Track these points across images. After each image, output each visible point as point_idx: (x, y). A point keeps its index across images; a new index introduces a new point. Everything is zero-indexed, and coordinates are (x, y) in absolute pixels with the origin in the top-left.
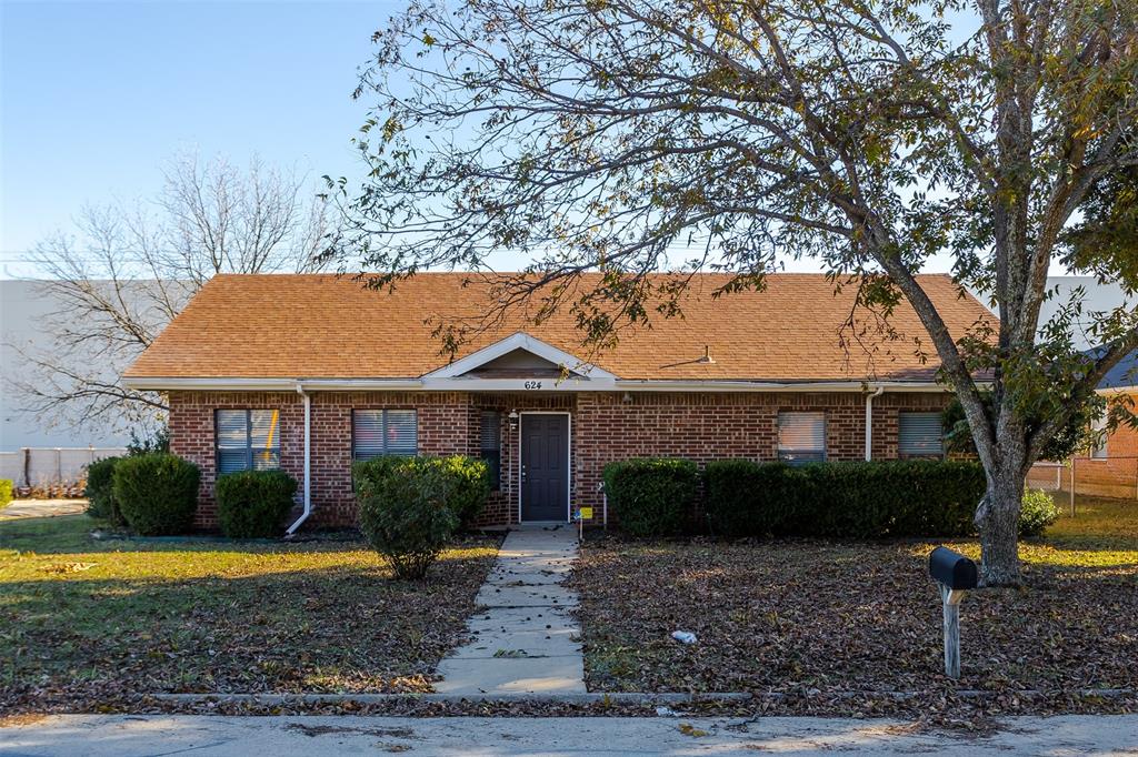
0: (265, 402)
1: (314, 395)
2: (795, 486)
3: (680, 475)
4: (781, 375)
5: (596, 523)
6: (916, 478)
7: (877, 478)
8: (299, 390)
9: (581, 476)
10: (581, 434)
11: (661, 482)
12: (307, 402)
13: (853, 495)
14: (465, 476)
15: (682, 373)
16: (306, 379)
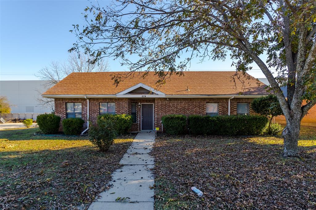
0: (78, 101)
1: (90, 99)
2: (213, 122)
3: (182, 119)
4: (207, 94)
5: (160, 131)
6: (245, 120)
7: (235, 120)
8: (85, 97)
9: (156, 119)
10: (156, 108)
11: (177, 121)
12: (88, 101)
13: (228, 124)
14: (125, 120)
15: (181, 93)
16: (87, 95)
